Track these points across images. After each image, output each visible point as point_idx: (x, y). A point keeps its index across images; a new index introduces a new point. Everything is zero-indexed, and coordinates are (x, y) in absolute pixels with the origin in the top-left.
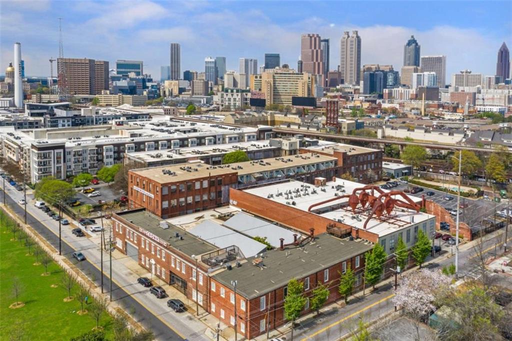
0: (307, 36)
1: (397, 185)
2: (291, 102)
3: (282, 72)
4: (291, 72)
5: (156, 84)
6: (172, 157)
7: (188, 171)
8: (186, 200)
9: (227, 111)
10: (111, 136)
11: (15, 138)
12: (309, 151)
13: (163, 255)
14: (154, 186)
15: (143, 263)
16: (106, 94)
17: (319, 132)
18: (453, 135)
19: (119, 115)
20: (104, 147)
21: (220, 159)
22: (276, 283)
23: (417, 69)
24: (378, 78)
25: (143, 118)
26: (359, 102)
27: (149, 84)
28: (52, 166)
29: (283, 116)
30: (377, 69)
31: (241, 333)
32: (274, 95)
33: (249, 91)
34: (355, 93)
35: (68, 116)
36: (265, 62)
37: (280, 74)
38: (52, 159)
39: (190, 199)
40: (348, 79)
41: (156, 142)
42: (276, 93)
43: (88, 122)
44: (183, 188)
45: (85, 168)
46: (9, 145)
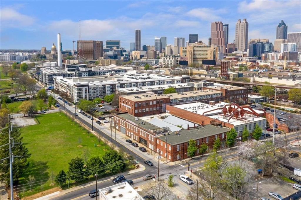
0: (215, 23)
1: (256, 106)
2: (202, 63)
3: (198, 45)
4: (203, 45)
5: (128, 53)
6: (138, 91)
7: (146, 97)
8: (146, 110)
9: (167, 68)
10: (108, 81)
11: (64, 81)
12: (208, 88)
13: (137, 130)
14: (131, 103)
15: (128, 134)
16: (102, 59)
17: (216, 79)
18: (295, 81)
19: (111, 70)
20: (106, 86)
21: (162, 92)
22: (184, 141)
23: (285, 41)
24: (259, 47)
25: (122, 72)
26: (245, 62)
27: (124, 53)
28: (83, 95)
29: (197, 70)
30: (259, 42)
31: (169, 160)
32: (193, 58)
33: (179, 56)
34: (244, 57)
35: (86, 71)
36: (190, 39)
37: (197, 46)
38: (83, 91)
39: (147, 110)
40: (240, 48)
41: (131, 83)
42: (194, 58)
43: (96, 74)
44: (144, 104)
45: (97, 96)
46: (62, 85)
